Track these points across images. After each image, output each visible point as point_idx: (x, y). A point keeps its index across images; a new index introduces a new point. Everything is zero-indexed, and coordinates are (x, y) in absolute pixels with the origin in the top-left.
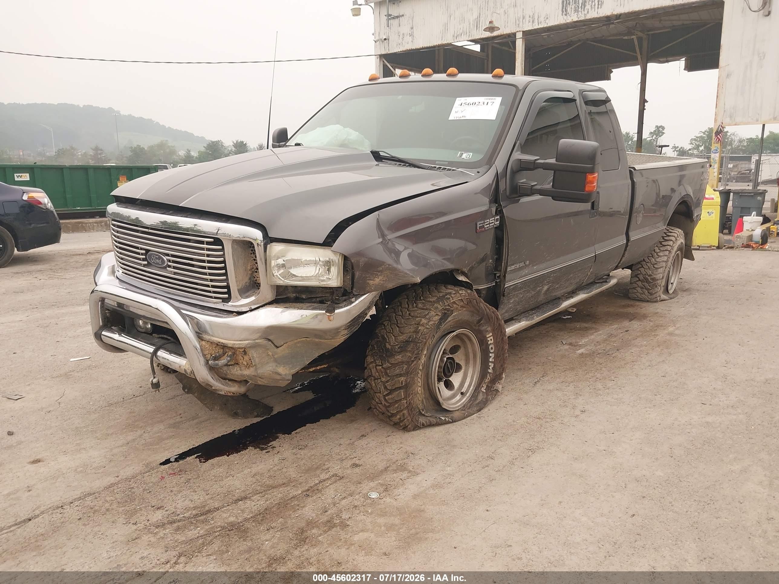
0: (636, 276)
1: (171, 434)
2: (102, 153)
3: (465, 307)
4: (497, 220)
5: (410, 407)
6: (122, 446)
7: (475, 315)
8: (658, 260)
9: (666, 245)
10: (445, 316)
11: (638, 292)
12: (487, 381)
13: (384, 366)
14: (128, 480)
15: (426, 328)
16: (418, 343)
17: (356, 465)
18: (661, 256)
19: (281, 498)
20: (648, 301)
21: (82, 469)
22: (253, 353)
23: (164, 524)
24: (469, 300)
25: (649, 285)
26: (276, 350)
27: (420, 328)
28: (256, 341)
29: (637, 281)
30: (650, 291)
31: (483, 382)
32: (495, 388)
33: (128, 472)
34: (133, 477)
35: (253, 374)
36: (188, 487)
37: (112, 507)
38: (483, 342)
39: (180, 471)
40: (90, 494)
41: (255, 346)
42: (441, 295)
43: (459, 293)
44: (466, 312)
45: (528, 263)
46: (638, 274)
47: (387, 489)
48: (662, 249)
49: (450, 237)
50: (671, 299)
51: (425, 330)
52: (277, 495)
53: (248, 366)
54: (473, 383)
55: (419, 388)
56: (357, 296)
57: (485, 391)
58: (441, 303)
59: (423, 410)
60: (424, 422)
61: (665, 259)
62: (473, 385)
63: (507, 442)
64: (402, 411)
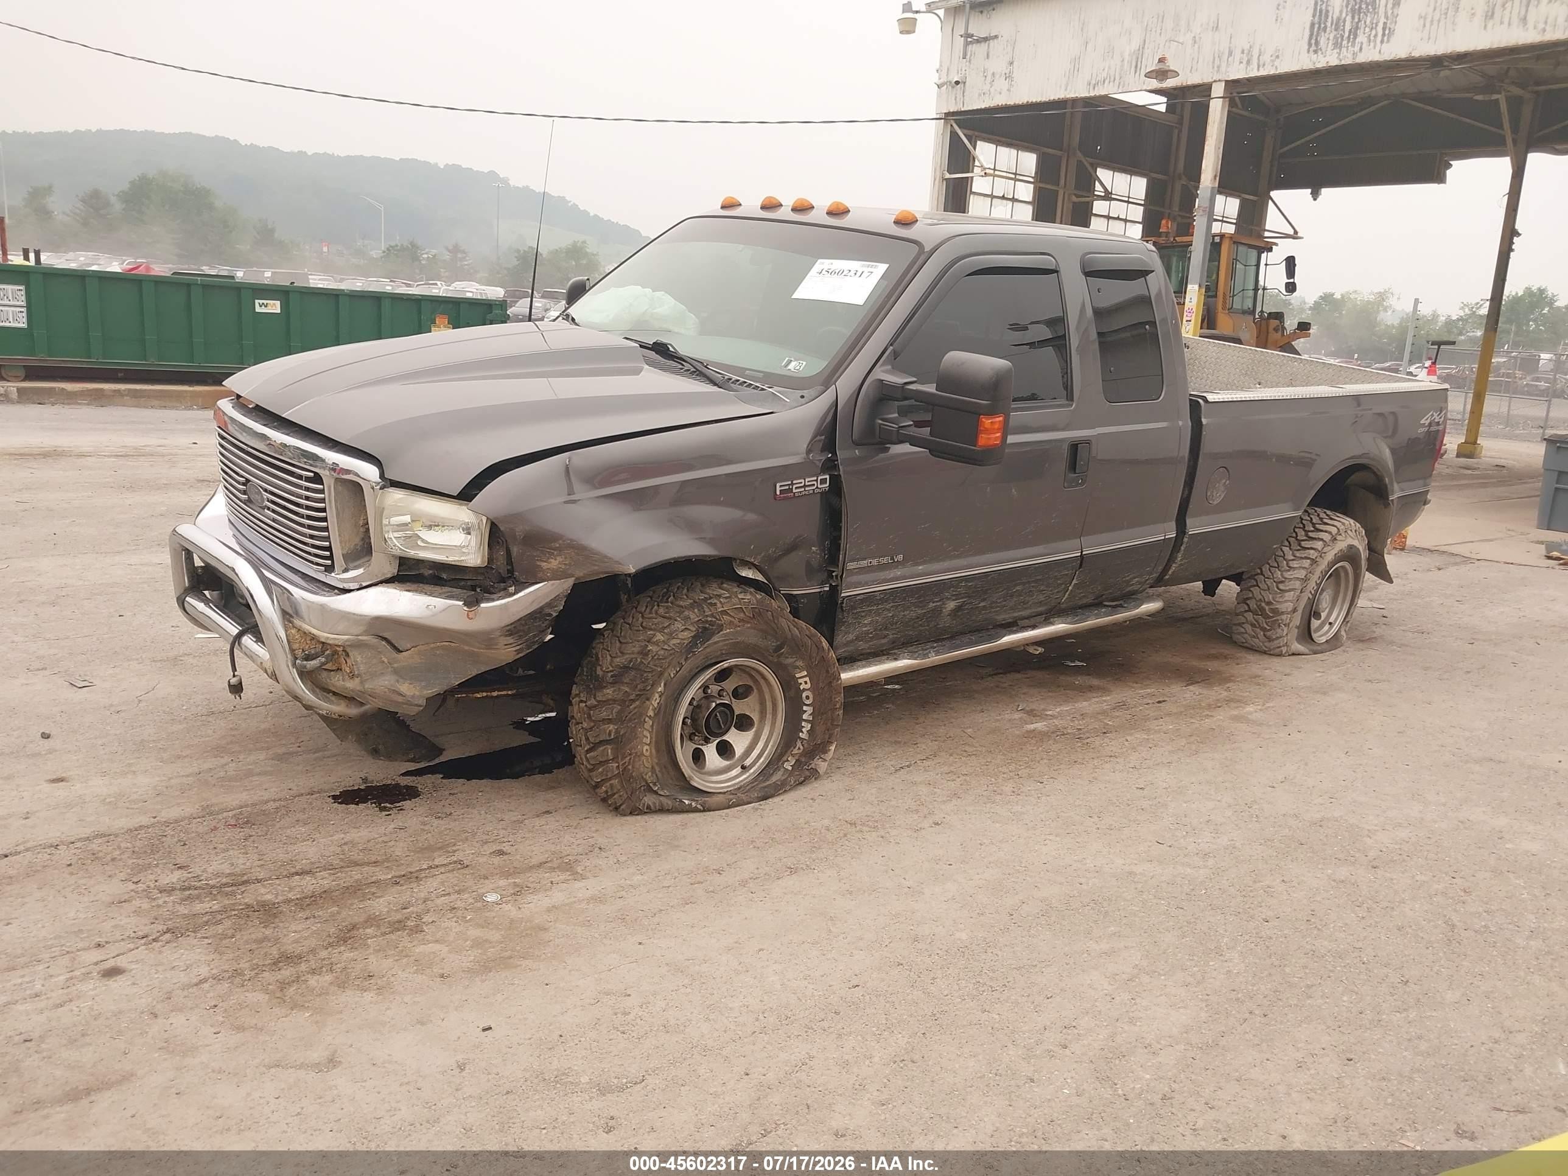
0: (1245, 601)
1: (269, 769)
2: (465, 258)
3: (748, 622)
4: (823, 481)
5: (625, 775)
6: (188, 776)
7: (769, 637)
8: (1287, 575)
9: (1308, 549)
10: (704, 633)
11: (1246, 633)
12: (795, 751)
13: (589, 703)
14: (167, 824)
15: (662, 649)
16: (646, 672)
17: (501, 853)
18: (1294, 568)
19: (357, 881)
20: (1265, 653)
21: (113, 799)
22: (356, 656)
23: (173, 889)
24: (757, 610)
25: (1266, 622)
26: (395, 655)
27: (650, 648)
28: (360, 637)
29: (1246, 611)
30: (1268, 634)
31: (789, 752)
32: (813, 766)
33: (174, 813)
34: (176, 821)
35: (358, 688)
36: (241, 847)
37: (123, 857)
38: (789, 686)
39: (247, 822)
40: (103, 835)
41: (359, 645)
42: (701, 598)
43: (737, 597)
44: (753, 631)
45: (900, 557)
46: (1248, 599)
47: (519, 892)
48: (1298, 554)
49: (717, 503)
50: (1315, 653)
51: (662, 652)
52: (356, 874)
53: (352, 676)
54: (766, 753)
55: (645, 744)
56: (522, 585)
57: (790, 768)
58: (696, 610)
59: (655, 784)
60: (650, 803)
61: (1302, 574)
62: (765, 755)
63: (765, 853)
64: (610, 779)
